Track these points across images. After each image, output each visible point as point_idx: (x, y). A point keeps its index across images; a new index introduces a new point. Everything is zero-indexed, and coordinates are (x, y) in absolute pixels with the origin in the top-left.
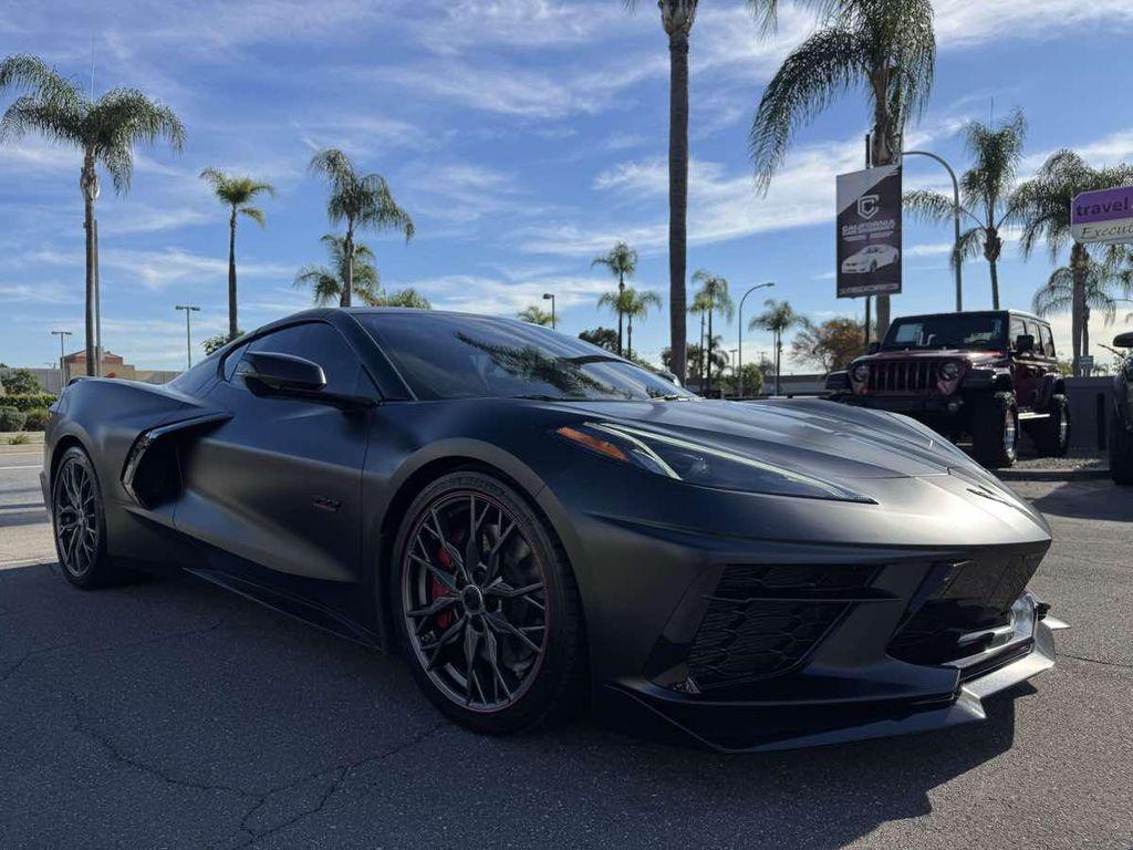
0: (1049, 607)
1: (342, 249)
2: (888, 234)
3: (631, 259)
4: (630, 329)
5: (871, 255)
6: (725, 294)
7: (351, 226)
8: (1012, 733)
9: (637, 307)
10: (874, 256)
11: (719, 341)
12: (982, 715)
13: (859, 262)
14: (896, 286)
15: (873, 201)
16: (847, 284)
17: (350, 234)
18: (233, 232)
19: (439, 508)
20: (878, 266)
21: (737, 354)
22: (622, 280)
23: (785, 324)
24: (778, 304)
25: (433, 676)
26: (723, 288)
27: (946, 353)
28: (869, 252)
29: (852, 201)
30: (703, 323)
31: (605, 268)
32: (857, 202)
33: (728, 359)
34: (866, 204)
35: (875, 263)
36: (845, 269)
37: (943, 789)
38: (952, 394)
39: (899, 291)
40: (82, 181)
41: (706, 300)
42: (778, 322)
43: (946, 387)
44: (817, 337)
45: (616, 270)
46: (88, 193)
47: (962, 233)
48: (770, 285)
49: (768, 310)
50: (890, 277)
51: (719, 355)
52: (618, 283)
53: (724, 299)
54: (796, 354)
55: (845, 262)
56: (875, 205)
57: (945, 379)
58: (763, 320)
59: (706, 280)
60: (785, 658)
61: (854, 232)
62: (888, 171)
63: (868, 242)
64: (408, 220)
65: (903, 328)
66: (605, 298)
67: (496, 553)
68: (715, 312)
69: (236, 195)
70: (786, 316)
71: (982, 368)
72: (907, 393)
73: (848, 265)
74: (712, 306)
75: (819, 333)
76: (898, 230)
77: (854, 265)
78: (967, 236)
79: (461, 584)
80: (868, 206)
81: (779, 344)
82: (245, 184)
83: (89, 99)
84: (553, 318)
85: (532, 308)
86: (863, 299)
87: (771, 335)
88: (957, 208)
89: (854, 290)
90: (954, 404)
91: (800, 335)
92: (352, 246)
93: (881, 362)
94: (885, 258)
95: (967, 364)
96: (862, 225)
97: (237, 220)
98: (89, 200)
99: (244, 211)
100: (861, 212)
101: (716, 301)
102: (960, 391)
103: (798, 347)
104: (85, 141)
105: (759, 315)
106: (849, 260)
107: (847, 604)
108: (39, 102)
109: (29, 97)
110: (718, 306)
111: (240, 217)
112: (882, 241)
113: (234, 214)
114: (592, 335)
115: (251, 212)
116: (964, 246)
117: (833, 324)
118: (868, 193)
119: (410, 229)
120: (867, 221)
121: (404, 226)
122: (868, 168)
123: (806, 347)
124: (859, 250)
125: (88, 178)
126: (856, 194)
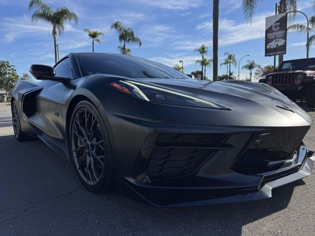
0: (314, 152)
1: (123, 50)
2: (282, 35)
3: (206, 49)
4: (205, 70)
5: (276, 42)
6: (234, 59)
7: (125, 43)
8: (289, 201)
9: (207, 64)
10: (277, 43)
11: (233, 73)
12: (271, 196)
13: (272, 45)
14: (284, 52)
15: (277, 25)
16: (268, 52)
17: (124, 45)
18: (93, 46)
19: (79, 114)
20: (278, 46)
21: (238, 77)
22: (203, 55)
23: (253, 68)
24: (251, 62)
25: (80, 171)
26: (234, 57)
27: (298, 71)
28: (276, 41)
29: (271, 25)
30: (228, 68)
31: (198, 52)
32: (272, 25)
33: (236, 78)
34: (275, 26)
35: (277, 45)
36: (268, 47)
37: (250, 225)
38: (299, 84)
39: (285, 53)
40: (53, 33)
41: (229, 61)
42: (251, 67)
43: (297, 82)
44: (262, 71)
45: (201, 52)
46: (54, 37)
47: (309, 37)
48: (248, 56)
49: (248, 63)
50: (282, 49)
51: (233, 77)
52: (202, 57)
53: (234, 60)
54: (256, 76)
55: (268, 45)
56: (278, 26)
57: (297, 80)
58: (246, 66)
59: (229, 55)
60: (190, 170)
61: (271, 35)
62: (283, 15)
63: (275, 38)
64: (140, 41)
65: (285, 64)
66: (198, 61)
67: (92, 129)
68: (231, 64)
69: (94, 36)
70: (253, 65)
71: (311, 76)
72: (284, 84)
73: (269, 46)
74: (230, 62)
75: (263, 70)
76: (285, 34)
77: (271, 46)
78: (311, 38)
79: (85, 141)
80: (276, 27)
81: (251, 74)
82: (96, 33)
83: (53, 11)
84: (182, 68)
85: (176, 65)
86: (274, 56)
87: (249, 71)
88: (308, 29)
89: (271, 54)
90: (300, 88)
91: (257, 70)
92: (125, 49)
93: (276, 75)
94: (281, 43)
95: (305, 74)
96: (274, 33)
97: (94, 42)
98: (55, 38)
99: (96, 40)
100: (274, 29)
101: (232, 61)
102: (302, 84)
103: (256, 74)
104: (53, 22)
105: (245, 65)
106: (269, 44)
107: (215, 149)
108: (41, 12)
109: (38, 11)
110: (232, 62)
111: (95, 42)
112: (280, 38)
113: (93, 41)
114: (195, 73)
115: (98, 41)
116: (311, 41)
117: (268, 67)
118: (276, 23)
119: (140, 44)
120: (275, 32)
121: (139, 42)
122: (276, 14)
123: (259, 74)
124: (272, 41)
125: (54, 33)
126: (272, 23)
